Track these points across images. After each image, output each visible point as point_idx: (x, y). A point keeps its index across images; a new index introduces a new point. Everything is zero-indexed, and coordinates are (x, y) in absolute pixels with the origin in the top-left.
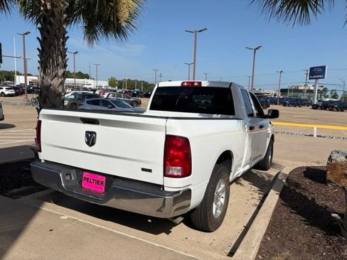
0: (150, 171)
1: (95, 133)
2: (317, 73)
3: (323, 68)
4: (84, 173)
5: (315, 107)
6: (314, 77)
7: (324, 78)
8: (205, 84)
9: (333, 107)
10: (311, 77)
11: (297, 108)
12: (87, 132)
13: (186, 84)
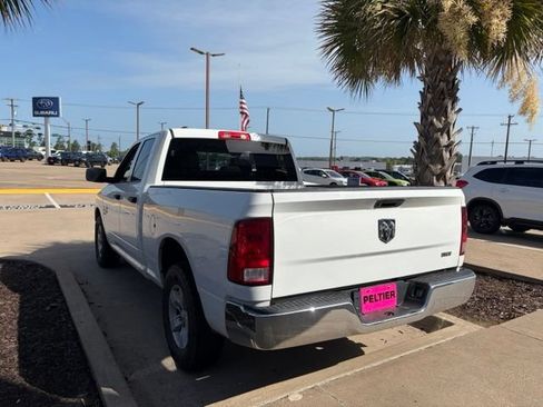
1: (394, 221)
2: (44, 106)
3: (56, 100)
4: (362, 290)
5: (52, 161)
6: (42, 113)
7: (58, 116)
9: (80, 161)
10: (37, 113)
11: (17, 164)
12: (380, 222)
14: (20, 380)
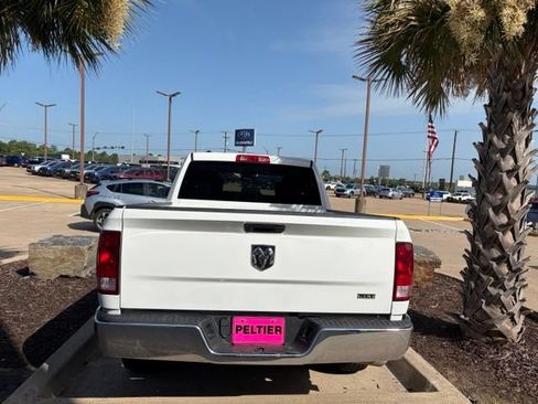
0: (372, 296)
1: (273, 248)
2: (244, 137)
3: (252, 132)
4: (235, 318)
6: (241, 143)
7: (253, 145)
8: (275, 160)
10: (238, 143)
12: (254, 247)
13: (242, 159)
14: (20, 346)
